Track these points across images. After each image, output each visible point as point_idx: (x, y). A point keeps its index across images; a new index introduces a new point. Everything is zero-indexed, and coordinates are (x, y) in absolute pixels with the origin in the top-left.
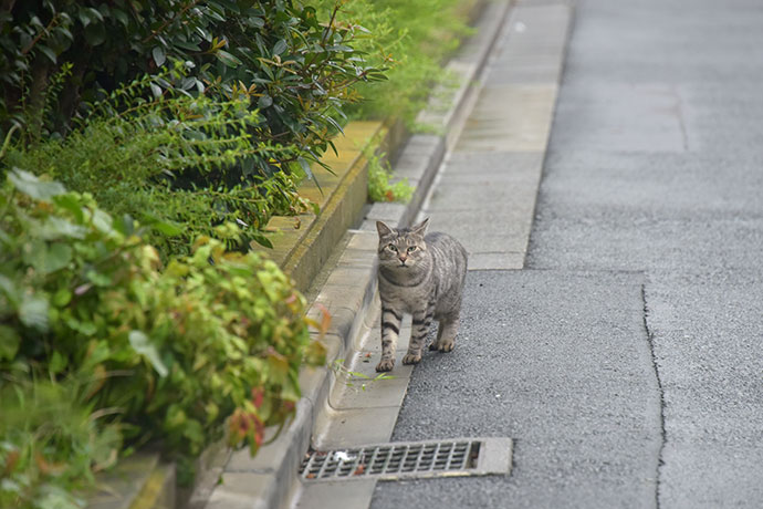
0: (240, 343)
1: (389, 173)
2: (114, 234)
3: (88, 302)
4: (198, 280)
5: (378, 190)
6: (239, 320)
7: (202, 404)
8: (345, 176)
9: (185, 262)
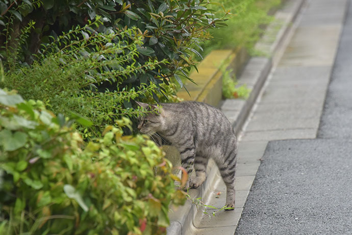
0: (131, 192)
1: (235, 81)
2: (54, 126)
3: (38, 168)
4: (105, 153)
5: (229, 92)
6: (131, 177)
7: (108, 229)
8: (208, 84)
9: (98, 142)
